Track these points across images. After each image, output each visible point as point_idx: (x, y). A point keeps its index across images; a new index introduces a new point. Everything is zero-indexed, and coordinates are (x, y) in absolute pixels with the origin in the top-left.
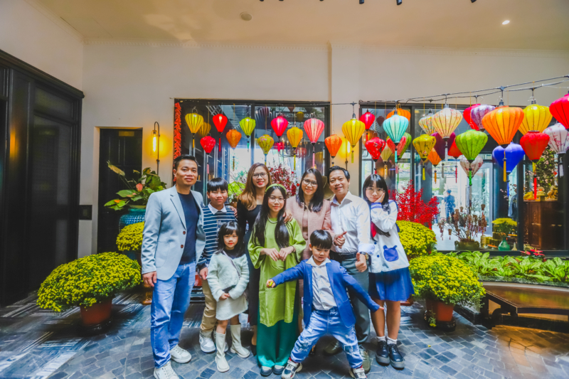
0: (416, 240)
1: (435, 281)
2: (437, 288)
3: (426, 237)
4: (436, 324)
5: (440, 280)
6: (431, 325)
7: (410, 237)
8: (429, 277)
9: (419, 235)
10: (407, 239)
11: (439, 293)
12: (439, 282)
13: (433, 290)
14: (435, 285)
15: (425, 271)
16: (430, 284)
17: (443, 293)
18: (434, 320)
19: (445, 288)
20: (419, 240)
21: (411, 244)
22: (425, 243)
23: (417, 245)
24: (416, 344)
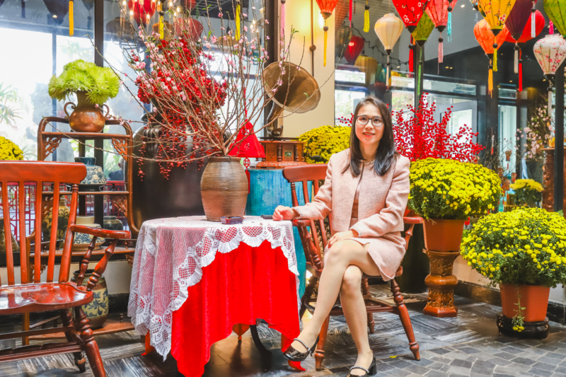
0: (478, 186)
1: (537, 245)
2: (541, 257)
3: (490, 181)
4: (523, 325)
5: (545, 242)
6: (515, 328)
7: (468, 181)
8: (525, 237)
9: (481, 177)
10: (463, 186)
11: (543, 266)
12: (544, 246)
13: (535, 260)
14: (537, 252)
15: (516, 229)
16: (530, 251)
17: (551, 265)
18: (521, 318)
19: (554, 254)
20: (482, 185)
21: (471, 193)
22: (490, 192)
23: (481, 194)
24: (514, 361)
